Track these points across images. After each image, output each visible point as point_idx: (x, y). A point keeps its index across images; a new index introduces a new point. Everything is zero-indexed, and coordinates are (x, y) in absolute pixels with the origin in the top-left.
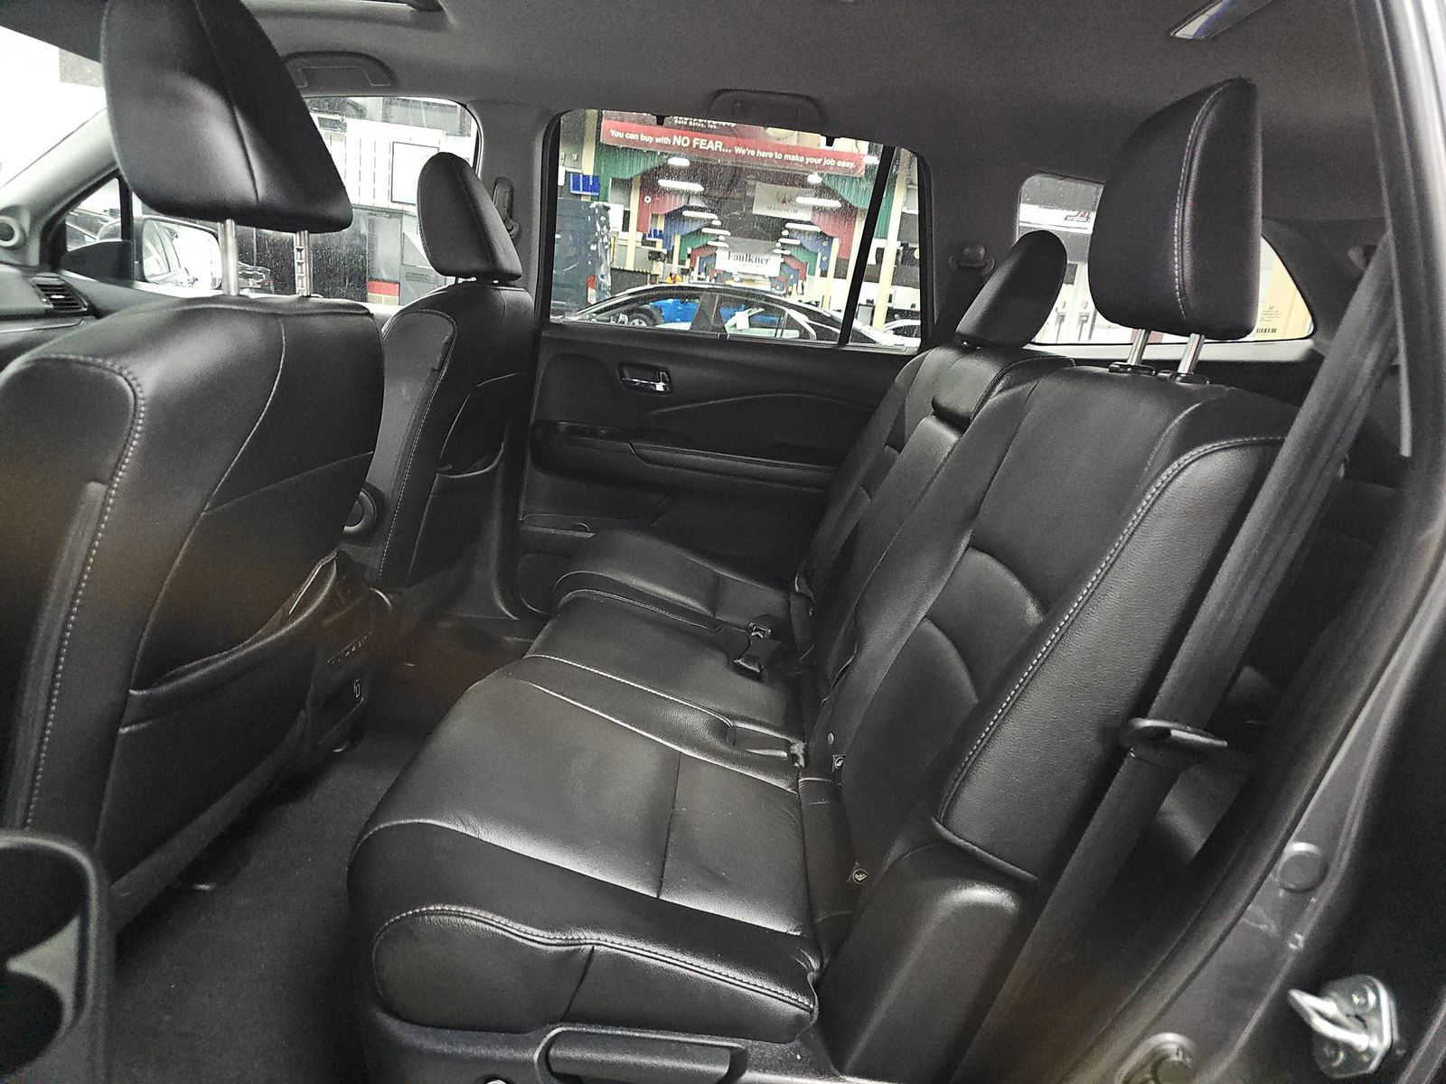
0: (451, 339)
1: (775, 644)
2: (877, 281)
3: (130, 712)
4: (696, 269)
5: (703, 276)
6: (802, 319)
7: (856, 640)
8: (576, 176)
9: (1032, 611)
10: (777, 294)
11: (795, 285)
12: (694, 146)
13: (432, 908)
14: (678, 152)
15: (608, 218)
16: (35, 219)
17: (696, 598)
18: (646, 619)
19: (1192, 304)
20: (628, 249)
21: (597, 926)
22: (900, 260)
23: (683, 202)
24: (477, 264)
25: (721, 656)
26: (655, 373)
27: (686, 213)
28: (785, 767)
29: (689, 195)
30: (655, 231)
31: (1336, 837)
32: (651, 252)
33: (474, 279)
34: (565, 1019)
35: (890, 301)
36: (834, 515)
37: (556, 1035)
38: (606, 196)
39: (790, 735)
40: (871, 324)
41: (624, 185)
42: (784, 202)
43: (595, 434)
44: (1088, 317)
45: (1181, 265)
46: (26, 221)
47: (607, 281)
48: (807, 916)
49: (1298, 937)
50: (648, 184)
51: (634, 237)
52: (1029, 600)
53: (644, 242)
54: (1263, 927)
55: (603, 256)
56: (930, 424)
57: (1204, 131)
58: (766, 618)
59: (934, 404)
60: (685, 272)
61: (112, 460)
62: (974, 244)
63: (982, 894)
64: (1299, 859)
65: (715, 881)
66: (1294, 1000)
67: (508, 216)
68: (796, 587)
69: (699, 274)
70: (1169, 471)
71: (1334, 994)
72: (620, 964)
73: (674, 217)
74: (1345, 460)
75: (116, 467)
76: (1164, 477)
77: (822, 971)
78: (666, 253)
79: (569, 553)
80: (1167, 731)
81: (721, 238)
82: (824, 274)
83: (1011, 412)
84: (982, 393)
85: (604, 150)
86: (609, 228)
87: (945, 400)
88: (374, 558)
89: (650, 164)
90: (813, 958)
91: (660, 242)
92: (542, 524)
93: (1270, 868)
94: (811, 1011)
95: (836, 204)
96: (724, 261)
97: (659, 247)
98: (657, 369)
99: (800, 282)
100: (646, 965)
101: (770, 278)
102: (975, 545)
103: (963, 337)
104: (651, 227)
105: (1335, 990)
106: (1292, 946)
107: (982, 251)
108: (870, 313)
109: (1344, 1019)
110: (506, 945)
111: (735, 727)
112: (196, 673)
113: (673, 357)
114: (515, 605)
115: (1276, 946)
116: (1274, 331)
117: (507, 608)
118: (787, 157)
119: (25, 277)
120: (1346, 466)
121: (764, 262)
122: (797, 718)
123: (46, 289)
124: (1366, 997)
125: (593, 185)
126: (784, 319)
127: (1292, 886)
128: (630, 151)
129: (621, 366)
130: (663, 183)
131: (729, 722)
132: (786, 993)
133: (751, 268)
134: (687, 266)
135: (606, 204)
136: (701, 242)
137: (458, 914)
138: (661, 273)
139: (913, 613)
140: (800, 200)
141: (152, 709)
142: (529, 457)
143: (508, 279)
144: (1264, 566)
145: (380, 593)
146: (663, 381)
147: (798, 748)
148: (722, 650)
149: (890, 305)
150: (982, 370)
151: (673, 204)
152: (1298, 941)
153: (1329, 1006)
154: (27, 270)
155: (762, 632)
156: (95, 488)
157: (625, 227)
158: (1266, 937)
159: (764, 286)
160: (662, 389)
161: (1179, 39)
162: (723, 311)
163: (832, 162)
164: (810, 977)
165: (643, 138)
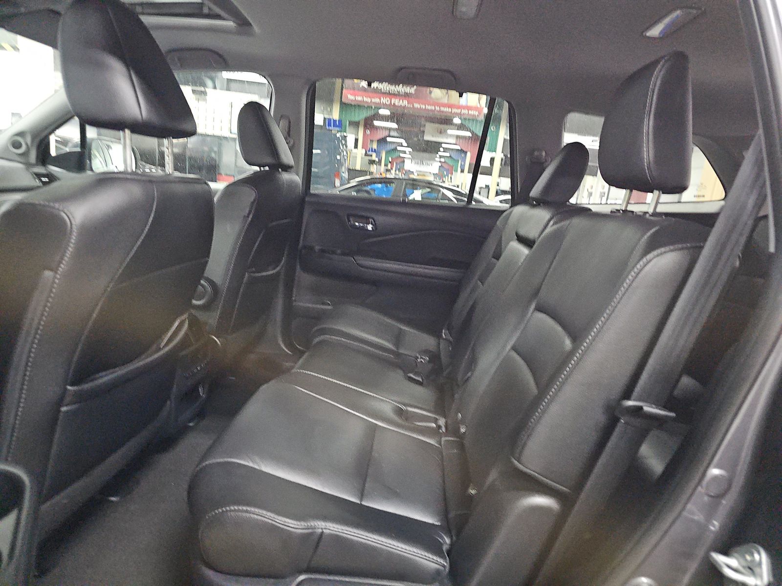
0: (254, 200)
1: (430, 366)
2: (491, 175)
3: (68, 399)
4: (394, 169)
5: (397, 172)
6: (450, 195)
7: (473, 362)
8: (330, 120)
9: (568, 343)
10: (437, 182)
11: (447, 177)
12: (393, 104)
13: (232, 508)
14: (385, 106)
15: (346, 142)
16: (34, 138)
17: (388, 341)
18: (359, 351)
19: (654, 174)
20: (357, 157)
21: (325, 518)
22: (503, 163)
23: (387, 133)
24: (269, 160)
25: (401, 372)
26: (367, 220)
27: (389, 139)
28: (435, 432)
29: (390, 129)
30: (372, 149)
31: (736, 465)
32: (370, 160)
33: (267, 168)
34: (308, 570)
35: (498, 185)
36: (464, 295)
37: (302, 581)
38: (345, 129)
39: (438, 414)
40: (488, 198)
41: (355, 124)
42: (441, 133)
43: (334, 253)
44: (604, 194)
45: (648, 153)
46: (29, 139)
47: (346, 175)
48: (444, 514)
49: (716, 523)
50: (368, 124)
51: (361, 152)
52: (566, 337)
53: (366, 154)
54: (696, 518)
55: (344, 162)
56: (515, 245)
57: (660, 78)
58: (426, 352)
59: (517, 235)
60: (387, 170)
61: (58, 258)
62: (540, 150)
63: (540, 500)
64: (716, 478)
65: (392, 494)
66: (713, 558)
67: (288, 135)
68: (444, 335)
69: (396, 171)
70: (641, 263)
71: (736, 555)
72: (337, 539)
73: (382, 141)
74: (739, 257)
75: (60, 262)
76: (638, 266)
77: (452, 545)
78: (377, 161)
79: (318, 317)
80: (641, 408)
81: (407, 152)
82: (462, 171)
83: (557, 237)
84: (542, 227)
85: (344, 106)
86: (346, 147)
87: (522, 232)
88: (212, 319)
89: (370, 113)
90: (447, 537)
91: (374, 155)
92: (304, 302)
93: (700, 482)
94: (444, 566)
95: (468, 134)
96: (409, 165)
97: (374, 157)
98: (367, 218)
99: (450, 176)
100: (352, 541)
101: (434, 174)
102: (539, 309)
103: (534, 199)
104: (369, 146)
105: (736, 553)
106: (712, 528)
107: (544, 154)
108: (487, 192)
109: (741, 569)
110: (274, 529)
111: (407, 410)
112: (105, 378)
113: (378, 211)
114: (290, 345)
115: (703, 528)
116: (704, 196)
117: (286, 347)
118: (442, 109)
119: (27, 169)
120: (740, 260)
121: (430, 165)
122: (441, 407)
123: (39, 176)
124: (753, 556)
125: (339, 125)
126: (440, 195)
127: (712, 494)
128: (359, 106)
129: (349, 216)
130: (377, 123)
131: (404, 408)
132: (430, 556)
133: (424, 168)
134: (389, 167)
135: (345, 134)
136: (397, 154)
137: (247, 511)
138: (375, 172)
139: (504, 346)
140: (450, 132)
141: (80, 397)
142: (298, 266)
143: (287, 168)
144: (695, 315)
145: (215, 338)
146: (371, 224)
147: (442, 422)
148: (401, 368)
149: (498, 188)
150: (543, 215)
151: (381, 134)
152: (715, 526)
153: (733, 562)
154: (28, 165)
155: (424, 359)
156: (48, 274)
157: (356, 146)
158: (698, 523)
159: (431, 178)
160: (371, 229)
161: (649, 37)
162: (407, 191)
163: (466, 112)
164: (445, 548)
165: (365, 99)
